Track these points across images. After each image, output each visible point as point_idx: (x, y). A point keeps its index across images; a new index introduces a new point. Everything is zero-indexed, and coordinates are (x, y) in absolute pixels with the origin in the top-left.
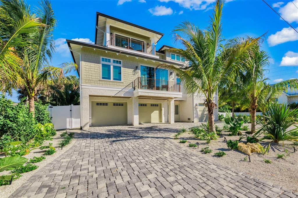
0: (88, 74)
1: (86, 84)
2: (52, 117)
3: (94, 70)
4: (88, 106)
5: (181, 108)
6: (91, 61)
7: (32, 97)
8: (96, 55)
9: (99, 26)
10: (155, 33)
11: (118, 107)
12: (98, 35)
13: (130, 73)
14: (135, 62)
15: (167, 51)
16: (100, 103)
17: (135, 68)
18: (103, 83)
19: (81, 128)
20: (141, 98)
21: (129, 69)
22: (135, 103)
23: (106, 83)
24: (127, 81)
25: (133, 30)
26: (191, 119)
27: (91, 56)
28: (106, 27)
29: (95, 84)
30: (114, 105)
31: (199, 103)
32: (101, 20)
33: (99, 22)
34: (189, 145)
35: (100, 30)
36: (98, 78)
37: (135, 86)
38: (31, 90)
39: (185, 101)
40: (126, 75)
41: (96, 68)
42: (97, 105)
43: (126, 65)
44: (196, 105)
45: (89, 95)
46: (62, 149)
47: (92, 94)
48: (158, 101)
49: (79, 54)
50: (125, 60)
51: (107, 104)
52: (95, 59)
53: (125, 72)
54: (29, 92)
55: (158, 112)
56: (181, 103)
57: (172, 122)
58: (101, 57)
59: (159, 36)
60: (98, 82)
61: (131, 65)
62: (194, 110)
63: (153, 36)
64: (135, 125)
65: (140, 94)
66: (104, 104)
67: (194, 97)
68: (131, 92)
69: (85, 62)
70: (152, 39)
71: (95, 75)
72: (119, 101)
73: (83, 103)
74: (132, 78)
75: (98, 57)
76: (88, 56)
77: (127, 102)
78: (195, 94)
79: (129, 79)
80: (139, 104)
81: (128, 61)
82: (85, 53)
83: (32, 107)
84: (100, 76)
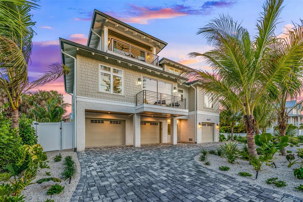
0: (84, 84)
1: (82, 96)
2: (37, 137)
3: (91, 79)
4: (84, 122)
5: (180, 127)
6: (88, 68)
7: (15, 109)
8: (94, 61)
9: (94, 29)
10: (158, 41)
11: (115, 125)
12: (91, 41)
13: (132, 86)
14: (137, 73)
15: (165, 65)
16: (95, 121)
17: (137, 80)
18: (102, 95)
19: (75, 150)
20: (143, 115)
21: (131, 81)
22: (137, 121)
23: (105, 96)
24: (129, 95)
25: (135, 36)
26: (193, 140)
27: (88, 62)
28: (103, 31)
29: (92, 96)
30: (110, 123)
31: (202, 123)
32: (98, 21)
33: (96, 22)
34: (239, 173)
35: (96, 35)
36: (96, 89)
37: (137, 101)
38: (14, 98)
39: (186, 120)
40: (128, 87)
41: (94, 77)
42: (91, 122)
43: (128, 76)
44: (199, 124)
45: (85, 110)
46: (70, 183)
47: (88, 108)
48: (158, 120)
49: (74, 59)
50: (126, 70)
51: (103, 121)
52: (92, 66)
53: (127, 85)
54: (12, 102)
55: (158, 132)
56: (180, 121)
57: (175, 142)
58: (100, 64)
59: (161, 44)
60: (96, 94)
61: (133, 77)
62: (198, 130)
63: (156, 46)
64: (136, 146)
65: (145, 110)
66: (100, 121)
67: (197, 116)
68: (133, 108)
69: (81, 69)
70: (154, 49)
71: (92, 86)
72: (117, 119)
73: (77, 120)
74: (134, 91)
75: (96, 65)
76: (85, 62)
77: (125, 120)
78: (199, 112)
79: (130, 92)
80: (141, 123)
81: (130, 71)
82: (81, 58)
83: (16, 122)
84: (98, 88)
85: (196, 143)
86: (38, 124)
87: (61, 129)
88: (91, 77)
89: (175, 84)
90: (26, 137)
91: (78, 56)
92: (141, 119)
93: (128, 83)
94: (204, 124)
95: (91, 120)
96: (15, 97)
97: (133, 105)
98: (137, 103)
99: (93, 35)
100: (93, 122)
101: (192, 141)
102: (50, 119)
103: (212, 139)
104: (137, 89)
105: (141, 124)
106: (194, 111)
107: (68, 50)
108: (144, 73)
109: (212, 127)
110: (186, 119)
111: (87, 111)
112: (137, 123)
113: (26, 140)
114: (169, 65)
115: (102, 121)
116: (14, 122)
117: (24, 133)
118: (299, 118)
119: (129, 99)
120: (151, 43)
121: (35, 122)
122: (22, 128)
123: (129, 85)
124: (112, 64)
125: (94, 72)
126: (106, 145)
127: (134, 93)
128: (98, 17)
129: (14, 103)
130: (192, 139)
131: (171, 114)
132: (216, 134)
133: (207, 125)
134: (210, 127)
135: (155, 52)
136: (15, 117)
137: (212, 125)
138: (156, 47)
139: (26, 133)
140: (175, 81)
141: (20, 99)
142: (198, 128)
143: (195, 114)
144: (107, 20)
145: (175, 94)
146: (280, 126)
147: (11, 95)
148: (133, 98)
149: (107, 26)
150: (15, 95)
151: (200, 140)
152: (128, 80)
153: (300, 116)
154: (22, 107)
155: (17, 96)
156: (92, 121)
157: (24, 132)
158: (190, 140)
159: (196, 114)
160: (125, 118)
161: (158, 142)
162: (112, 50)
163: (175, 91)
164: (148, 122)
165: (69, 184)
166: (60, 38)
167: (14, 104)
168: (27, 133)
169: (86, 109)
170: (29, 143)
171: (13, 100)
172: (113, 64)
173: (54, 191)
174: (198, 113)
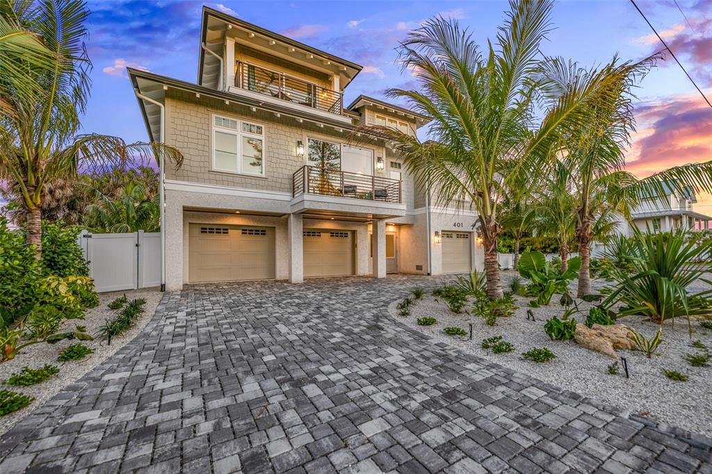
1: (177, 180)
2: (90, 262)
3: (194, 146)
4: (180, 233)
5: (399, 241)
6: (188, 123)
7: (34, 208)
8: (202, 109)
9: (208, 44)
10: (343, 64)
11: (253, 237)
12: (205, 66)
13: (284, 157)
14: (295, 131)
15: (366, 110)
16: (209, 229)
17: (295, 145)
18: (219, 177)
19: (162, 289)
20: (309, 216)
21: (282, 147)
22: (296, 228)
23: (225, 178)
24: (276, 175)
25: (291, 54)
26: (424, 268)
27: (188, 112)
28: (226, 46)
29: (198, 180)
30: (243, 233)
31: (442, 231)
32: (213, 28)
33: (209, 31)
34: (445, 329)
35: (211, 54)
36: (206, 164)
37: (296, 186)
38: (31, 188)
39: (409, 226)
40: (274, 160)
41: (201, 142)
42: (202, 232)
43: (274, 136)
44: (437, 233)
45: (184, 207)
46: (109, 344)
47: (190, 204)
48: (346, 225)
49: (160, 107)
50: (271, 125)
51: (227, 230)
52: (197, 120)
53: (271, 154)
54: (27, 196)
55: (349, 251)
56: (399, 229)
57: (382, 273)
58: (214, 116)
59: (351, 70)
60: (206, 176)
61: (285, 138)
62: (432, 246)
63: (338, 72)
64: (294, 281)
65: (307, 206)
66: (220, 229)
67: (431, 217)
68: (286, 203)
69: (175, 126)
70: (335, 79)
71: (198, 159)
72: (256, 224)
73: (167, 227)
74: (289, 167)
75: (206, 116)
76: (182, 111)
77: (274, 228)
78: (433, 209)
79: (280, 170)
80: (304, 232)
81: (279, 127)
82: (174, 103)
83: (35, 233)
84: (210, 162)
85: (429, 274)
86: (91, 237)
87: (137, 245)
88: (196, 141)
89: (380, 151)
90: (58, 262)
91: (167, 101)
92: (304, 225)
93: (275, 151)
94: (447, 234)
95: (202, 229)
96: (33, 186)
97: (286, 196)
98: (294, 192)
99: (206, 56)
100: (206, 232)
101: (421, 270)
102: (131, 226)
103: (468, 265)
104: (294, 164)
105: (304, 235)
106: (425, 206)
107: (147, 89)
108: (310, 130)
109: (467, 240)
110: (409, 223)
111: (185, 209)
112: (294, 233)
113: (59, 269)
114: (374, 109)
115: (224, 230)
116: (32, 233)
117: (56, 256)
118: (685, 220)
119: (278, 185)
120: (327, 67)
121: (85, 232)
122: (52, 244)
123: (276, 155)
124: (239, 113)
125: (203, 132)
126: (231, 279)
127: (288, 172)
128: (212, 21)
129: (31, 197)
130: (421, 266)
131: (373, 215)
132: (476, 256)
133: (454, 235)
134: (462, 240)
135: (336, 87)
136: (33, 224)
137: (466, 235)
138: (339, 75)
139: (59, 255)
140: (380, 144)
141: (44, 189)
142: (432, 243)
143: (425, 214)
144: (230, 27)
145: (380, 171)
146: (579, 237)
147: (24, 182)
148: (286, 181)
149: (232, 37)
150: (33, 182)
151: (437, 267)
152: (274, 146)
153: (686, 215)
154: (77, 201)
155: (38, 184)
156: (204, 230)
157: (56, 253)
158: (419, 268)
159: (429, 213)
160: (274, 223)
161: (349, 273)
162: (241, 86)
163: (380, 165)
164: (326, 231)
165: (108, 346)
166: (127, 68)
167: (32, 200)
168: (61, 255)
169: (186, 205)
170: (64, 273)
171: (29, 191)
172: (242, 114)
173: (70, 356)
174: (431, 210)
